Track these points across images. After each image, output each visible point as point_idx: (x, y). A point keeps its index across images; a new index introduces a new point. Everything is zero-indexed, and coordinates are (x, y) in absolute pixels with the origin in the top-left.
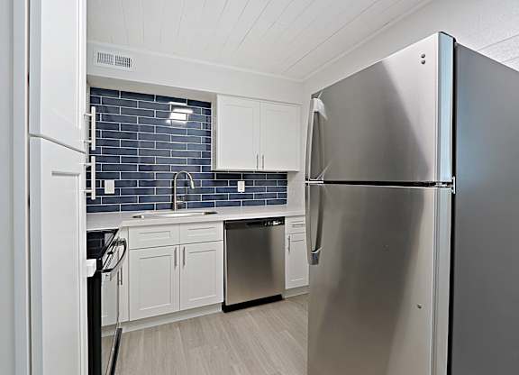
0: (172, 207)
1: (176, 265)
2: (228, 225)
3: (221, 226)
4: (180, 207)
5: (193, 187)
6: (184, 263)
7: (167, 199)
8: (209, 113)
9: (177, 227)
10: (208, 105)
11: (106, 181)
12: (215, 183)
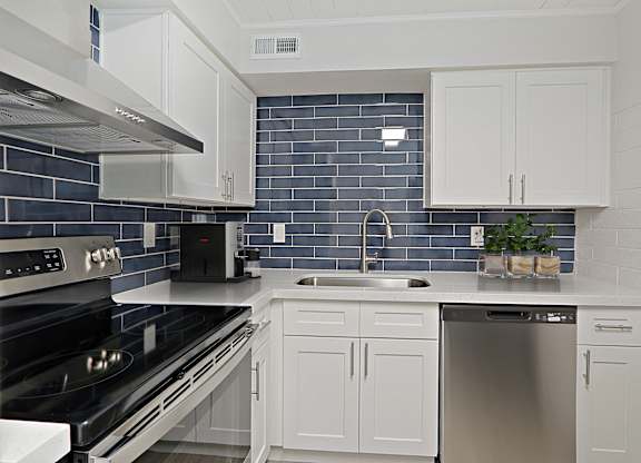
0: (360, 268)
1: (352, 374)
2: (449, 312)
3: (436, 311)
4: (371, 267)
5: (390, 237)
6: (366, 374)
7: (353, 253)
8: (420, 111)
9: (356, 308)
10: (419, 97)
11: (275, 225)
12: (431, 230)
